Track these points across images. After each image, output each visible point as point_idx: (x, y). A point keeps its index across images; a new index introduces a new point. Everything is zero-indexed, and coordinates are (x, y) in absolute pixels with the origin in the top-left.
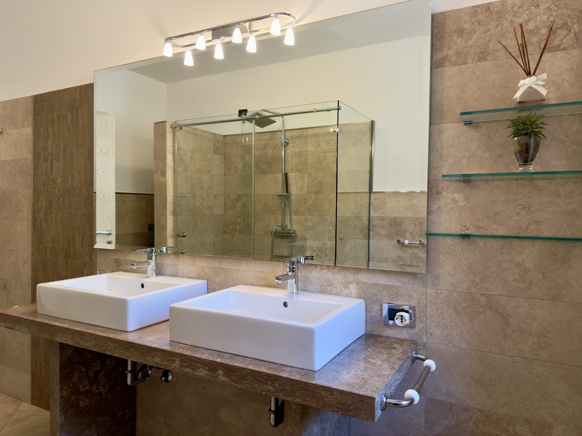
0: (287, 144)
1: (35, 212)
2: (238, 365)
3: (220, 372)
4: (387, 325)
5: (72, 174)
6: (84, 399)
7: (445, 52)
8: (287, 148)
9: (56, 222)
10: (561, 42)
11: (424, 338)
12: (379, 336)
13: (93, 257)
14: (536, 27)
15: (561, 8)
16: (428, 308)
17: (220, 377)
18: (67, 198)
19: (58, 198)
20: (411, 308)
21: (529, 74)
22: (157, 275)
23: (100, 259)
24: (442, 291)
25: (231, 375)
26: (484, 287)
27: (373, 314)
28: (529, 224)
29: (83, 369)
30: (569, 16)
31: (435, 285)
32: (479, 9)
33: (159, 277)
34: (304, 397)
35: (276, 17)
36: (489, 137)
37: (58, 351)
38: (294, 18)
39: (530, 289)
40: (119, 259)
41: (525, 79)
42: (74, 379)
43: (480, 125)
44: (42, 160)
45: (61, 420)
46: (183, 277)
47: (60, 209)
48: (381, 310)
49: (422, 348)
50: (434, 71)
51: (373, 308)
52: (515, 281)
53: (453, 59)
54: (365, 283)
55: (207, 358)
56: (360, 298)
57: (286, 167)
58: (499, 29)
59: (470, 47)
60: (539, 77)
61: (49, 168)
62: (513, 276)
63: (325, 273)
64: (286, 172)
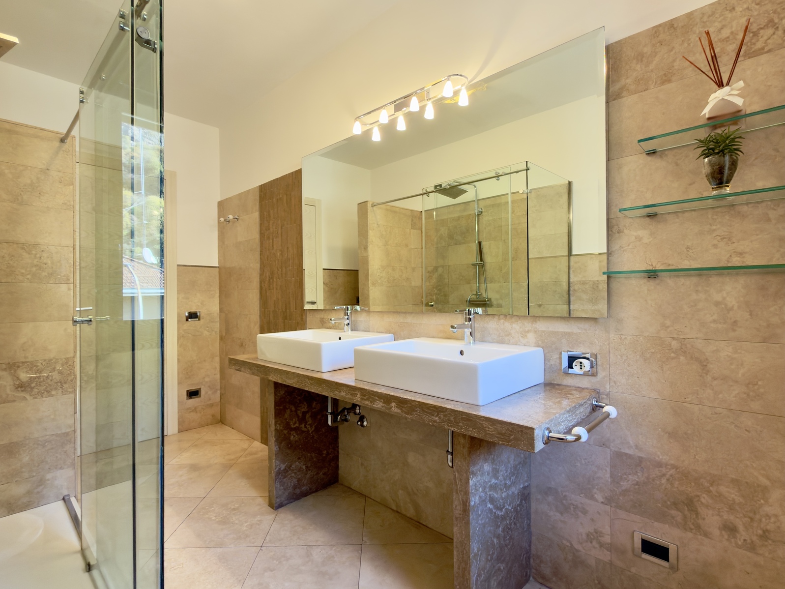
0: (480, 214)
1: (262, 282)
2: (408, 397)
3: (393, 404)
4: (567, 373)
5: (288, 248)
6: (294, 434)
7: (623, 82)
8: (480, 218)
9: (277, 289)
10: (765, 43)
11: (608, 387)
12: (558, 385)
13: (304, 317)
14: (732, 33)
15: (765, 5)
16: (611, 355)
17: (393, 408)
18: (284, 269)
19: (278, 269)
20: (592, 355)
21: (720, 85)
22: (352, 330)
23: (309, 318)
24: (626, 336)
25: (402, 407)
26: (675, 330)
27: (552, 362)
28: (731, 256)
29: (293, 409)
30: (775, 12)
31: (618, 330)
32: (661, 29)
33: (353, 332)
34: (466, 427)
35: (449, 80)
36: (677, 165)
37: (273, 390)
38: (466, 78)
39: (734, 331)
40: (324, 318)
41: (715, 92)
42: (286, 416)
43: (666, 153)
44: (266, 238)
45: (276, 450)
46: (374, 332)
47: (279, 279)
48: (560, 358)
49: (605, 397)
50: (610, 104)
51: (552, 357)
52: (714, 321)
53: (632, 87)
54: (544, 332)
55: (382, 392)
56: (538, 346)
57: (480, 237)
58: (686, 45)
59: (652, 71)
60: (734, 86)
61: (271, 244)
62: (712, 316)
63: (502, 323)
64: (480, 241)
